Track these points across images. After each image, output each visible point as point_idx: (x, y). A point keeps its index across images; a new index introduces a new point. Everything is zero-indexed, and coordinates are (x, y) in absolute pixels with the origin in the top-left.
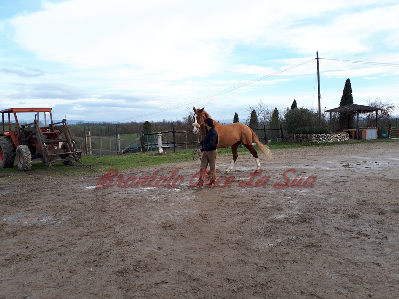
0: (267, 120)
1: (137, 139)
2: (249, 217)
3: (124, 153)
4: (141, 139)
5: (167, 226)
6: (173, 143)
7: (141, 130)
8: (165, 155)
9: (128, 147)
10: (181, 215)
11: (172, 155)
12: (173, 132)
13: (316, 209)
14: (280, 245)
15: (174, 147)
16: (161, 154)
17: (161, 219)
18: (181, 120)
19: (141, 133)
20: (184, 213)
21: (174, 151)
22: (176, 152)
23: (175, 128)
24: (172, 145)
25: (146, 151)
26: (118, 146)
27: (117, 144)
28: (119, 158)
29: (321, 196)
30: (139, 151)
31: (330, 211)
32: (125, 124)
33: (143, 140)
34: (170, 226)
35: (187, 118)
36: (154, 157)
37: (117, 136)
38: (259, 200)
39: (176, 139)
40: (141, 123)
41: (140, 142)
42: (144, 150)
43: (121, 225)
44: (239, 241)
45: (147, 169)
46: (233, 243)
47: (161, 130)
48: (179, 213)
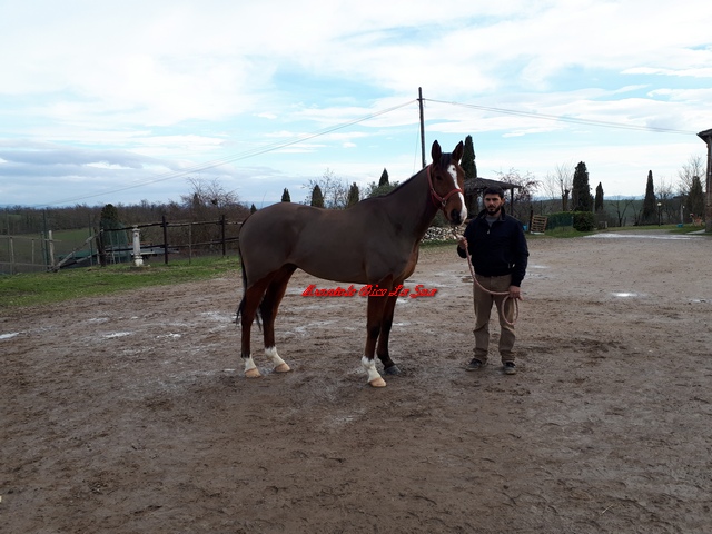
0: (340, 203)
1: (90, 239)
2: (311, 374)
3: (61, 267)
4: (97, 240)
5: (157, 404)
6: (162, 246)
7: (98, 222)
8: (147, 269)
9: (70, 255)
10: (183, 382)
11: (163, 269)
12: (164, 225)
13: (422, 353)
14: (363, 418)
15: (166, 253)
16: (140, 269)
17: (144, 392)
18: (180, 202)
19: (98, 228)
20: (190, 377)
21: (166, 262)
22: (169, 263)
23: (167, 217)
24: (162, 251)
25: (109, 262)
26: (48, 255)
27: (47, 250)
28: (52, 277)
29: (429, 331)
30: (95, 263)
31: (444, 354)
32: (62, 210)
33: (101, 242)
34: (162, 404)
35: (192, 198)
36: (126, 274)
37: (46, 234)
38: (328, 344)
39: (169, 241)
40: (96, 208)
41: (95, 246)
42: (105, 261)
43: (62, 408)
44: (293, 418)
45: (112, 298)
46: (282, 423)
47: (139, 221)
48: (179, 378)
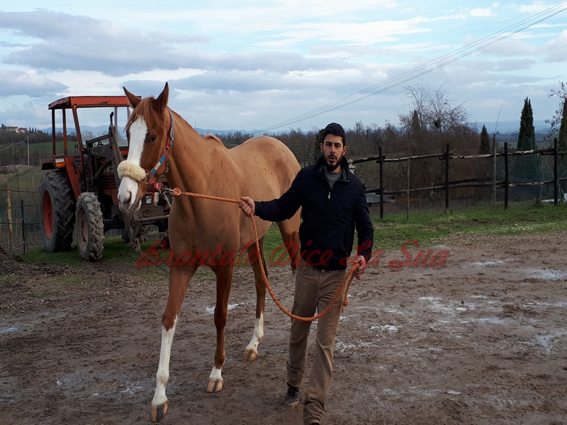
6: (379, 192)
15: (382, 203)
18: (398, 124)
21: (381, 216)
22: (385, 218)
39: (385, 181)
